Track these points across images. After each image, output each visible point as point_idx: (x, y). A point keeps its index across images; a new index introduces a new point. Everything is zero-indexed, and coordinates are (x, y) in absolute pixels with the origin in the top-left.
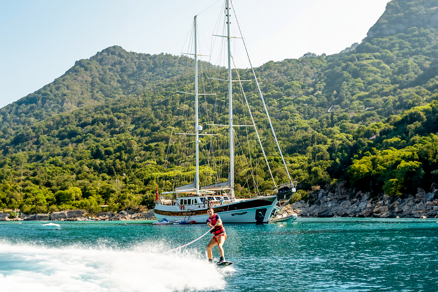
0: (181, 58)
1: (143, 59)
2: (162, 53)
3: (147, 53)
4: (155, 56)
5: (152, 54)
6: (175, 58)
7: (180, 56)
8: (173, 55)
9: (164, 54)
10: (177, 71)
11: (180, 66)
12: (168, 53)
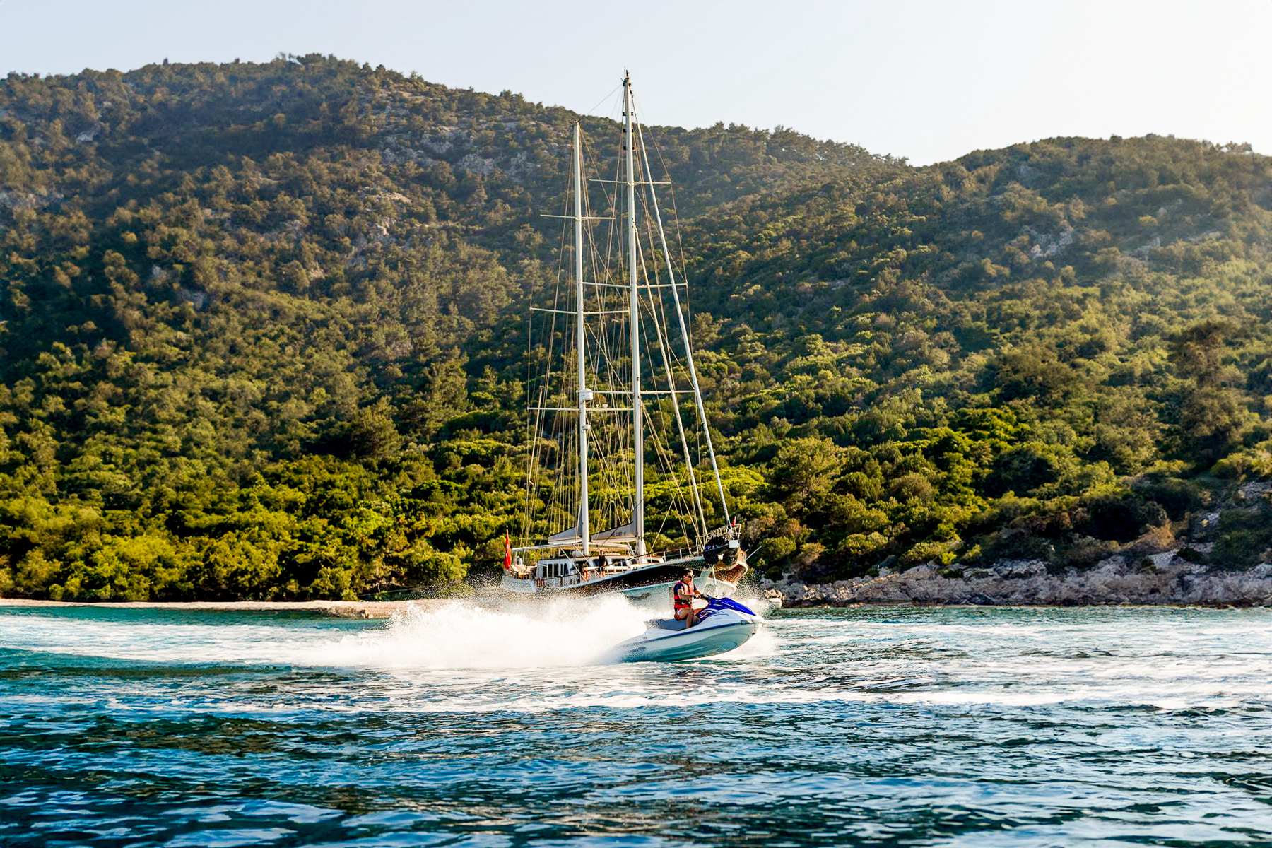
0: (773, 136)
1: (663, 143)
2: (720, 125)
3: (674, 125)
4: (698, 133)
5: (689, 128)
6: (759, 135)
7: (772, 131)
8: (752, 129)
9: (726, 127)
10: (761, 178)
11: (770, 161)
12: (738, 124)
